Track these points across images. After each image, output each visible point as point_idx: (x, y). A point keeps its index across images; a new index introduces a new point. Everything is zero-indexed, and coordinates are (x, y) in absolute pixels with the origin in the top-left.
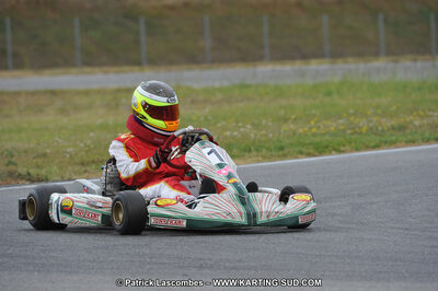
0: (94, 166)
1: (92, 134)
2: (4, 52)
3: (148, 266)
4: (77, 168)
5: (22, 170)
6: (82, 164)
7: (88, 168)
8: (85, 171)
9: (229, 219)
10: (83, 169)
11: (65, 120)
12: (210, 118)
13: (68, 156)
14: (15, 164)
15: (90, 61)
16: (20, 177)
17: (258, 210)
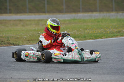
0: (32, 41)
1: (31, 32)
2: (6, 9)
3: (47, 70)
4: (27, 42)
5: (12, 42)
6: (29, 41)
7: (30, 42)
8: (29, 43)
9: (76, 59)
10: (29, 42)
11: (24, 28)
12: (65, 28)
13: (25, 38)
14: (9, 40)
15: (31, 11)
16: (11, 44)
17: (84, 57)
